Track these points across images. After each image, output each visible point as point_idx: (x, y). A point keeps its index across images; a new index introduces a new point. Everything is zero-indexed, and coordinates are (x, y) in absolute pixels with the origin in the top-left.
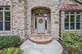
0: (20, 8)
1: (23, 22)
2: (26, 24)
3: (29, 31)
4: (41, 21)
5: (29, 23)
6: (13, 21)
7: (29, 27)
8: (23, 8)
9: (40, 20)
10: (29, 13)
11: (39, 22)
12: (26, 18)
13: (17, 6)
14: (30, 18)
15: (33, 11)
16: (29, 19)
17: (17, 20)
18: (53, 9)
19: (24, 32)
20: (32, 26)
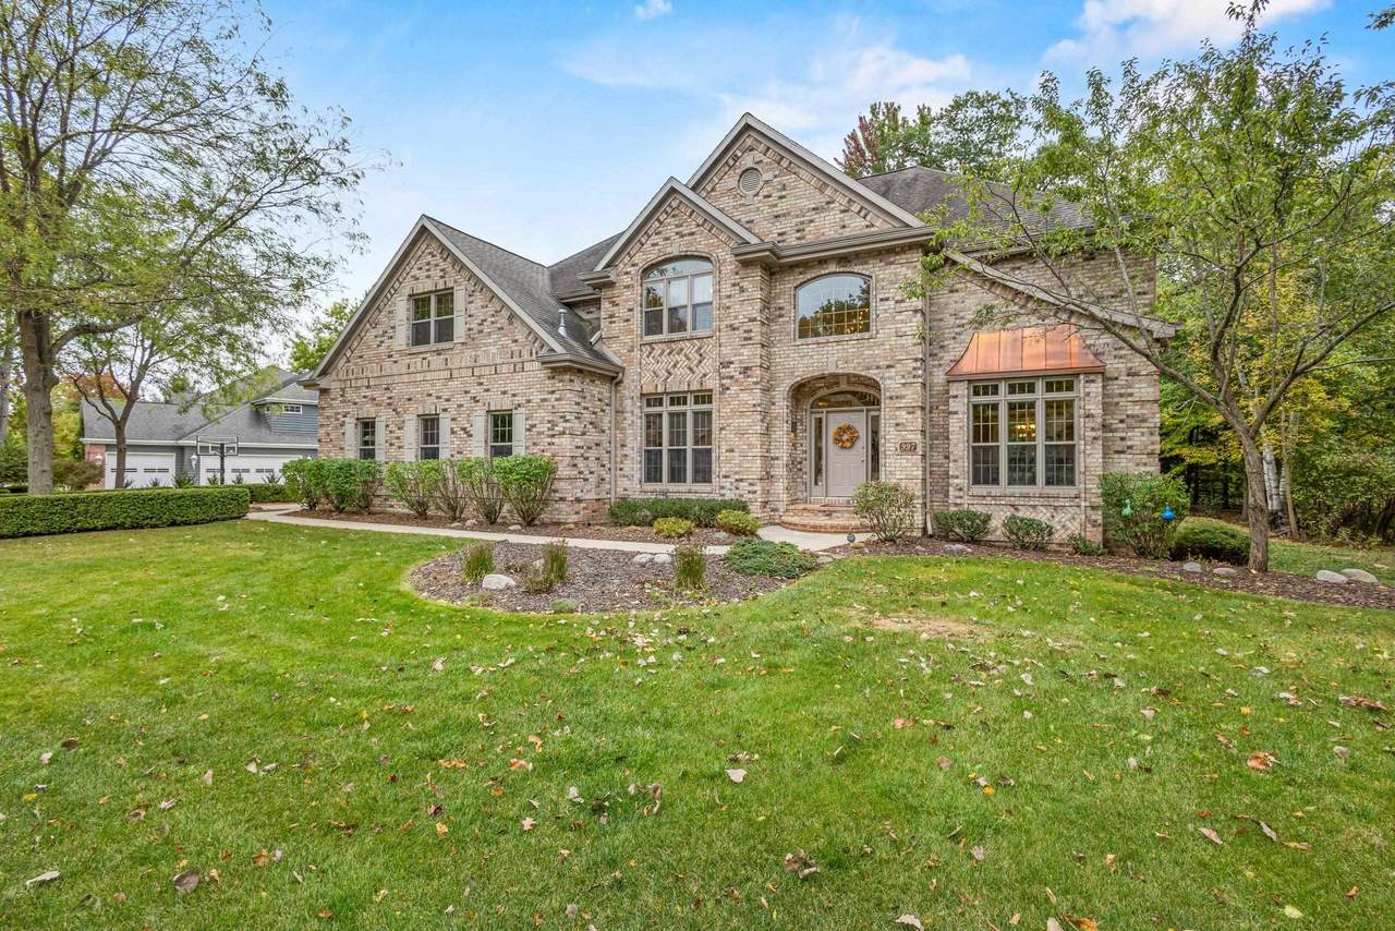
0: (744, 396)
1: (757, 451)
2: (768, 459)
3: (780, 487)
4: (846, 438)
5: (782, 452)
6: (719, 447)
7: (780, 470)
8: (754, 397)
9: (842, 430)
10: (782, 407)
11: (837, 441)
12: (767, 432)
13: (734, 389)
14: (786, 427)
15: (800, 392)
16: (781, 433)
17: (735, 441)
18: (891, 383)
19: (758, 488)
20: (794, 465)
